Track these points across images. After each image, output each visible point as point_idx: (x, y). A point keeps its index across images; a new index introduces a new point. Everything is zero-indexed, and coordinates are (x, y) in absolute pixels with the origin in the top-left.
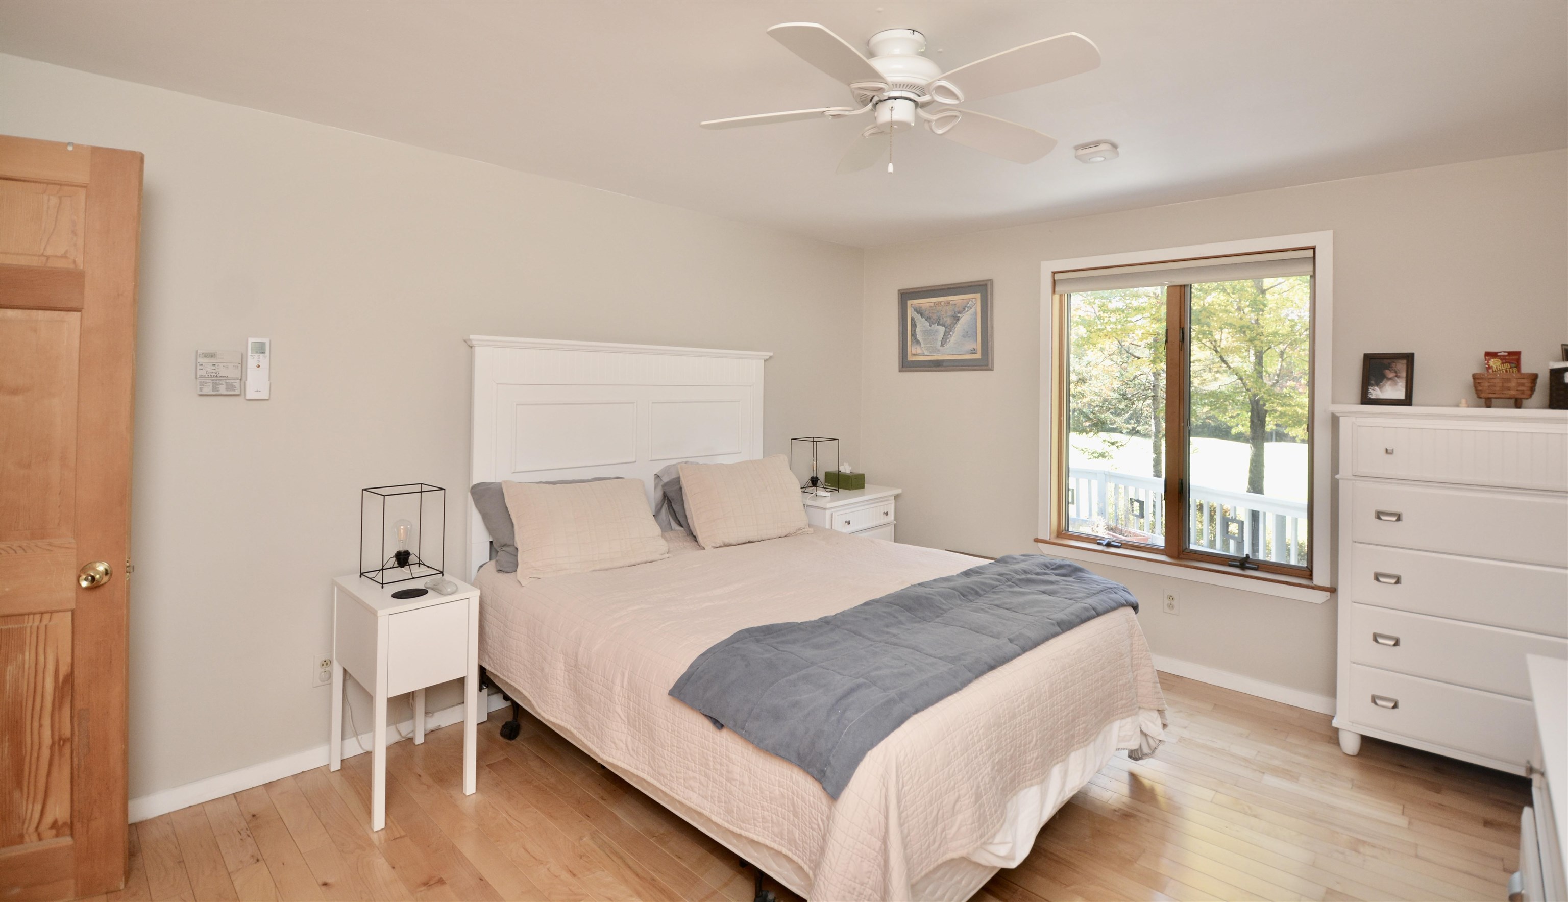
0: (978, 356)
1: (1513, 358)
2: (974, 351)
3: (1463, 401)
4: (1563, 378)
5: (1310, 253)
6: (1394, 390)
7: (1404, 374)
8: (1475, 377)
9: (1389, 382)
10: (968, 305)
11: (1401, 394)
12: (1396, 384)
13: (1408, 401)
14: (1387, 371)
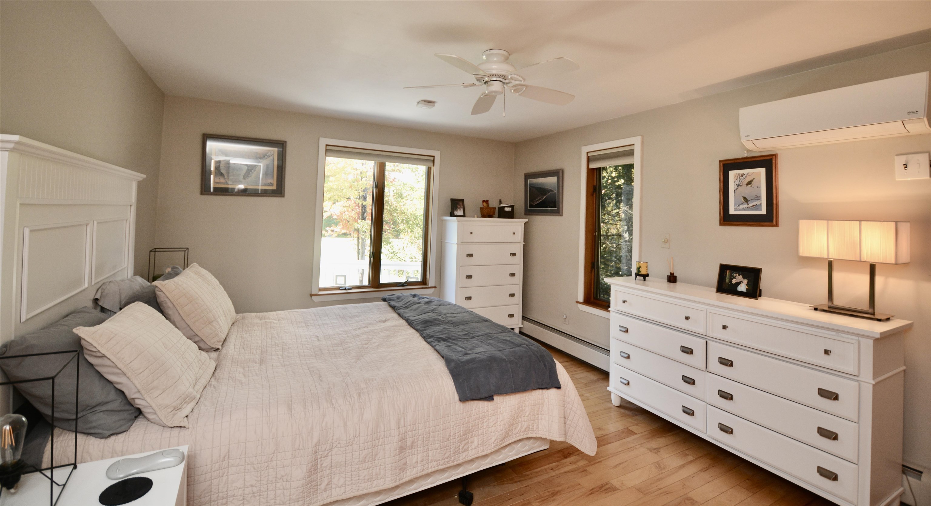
0: (274, 187)
1: (487, 202)
2: (271, 184)
3: (476, 216)
4: (504, 209)
5: (432, 158)
6: (460, 212)
7: (462, 206)
8: (481, 208)
9: (459, 209)
10: (268, 154)
11: (462, 214)
12: (460, 210)
13: (464, 216)
14: (458, 205)
